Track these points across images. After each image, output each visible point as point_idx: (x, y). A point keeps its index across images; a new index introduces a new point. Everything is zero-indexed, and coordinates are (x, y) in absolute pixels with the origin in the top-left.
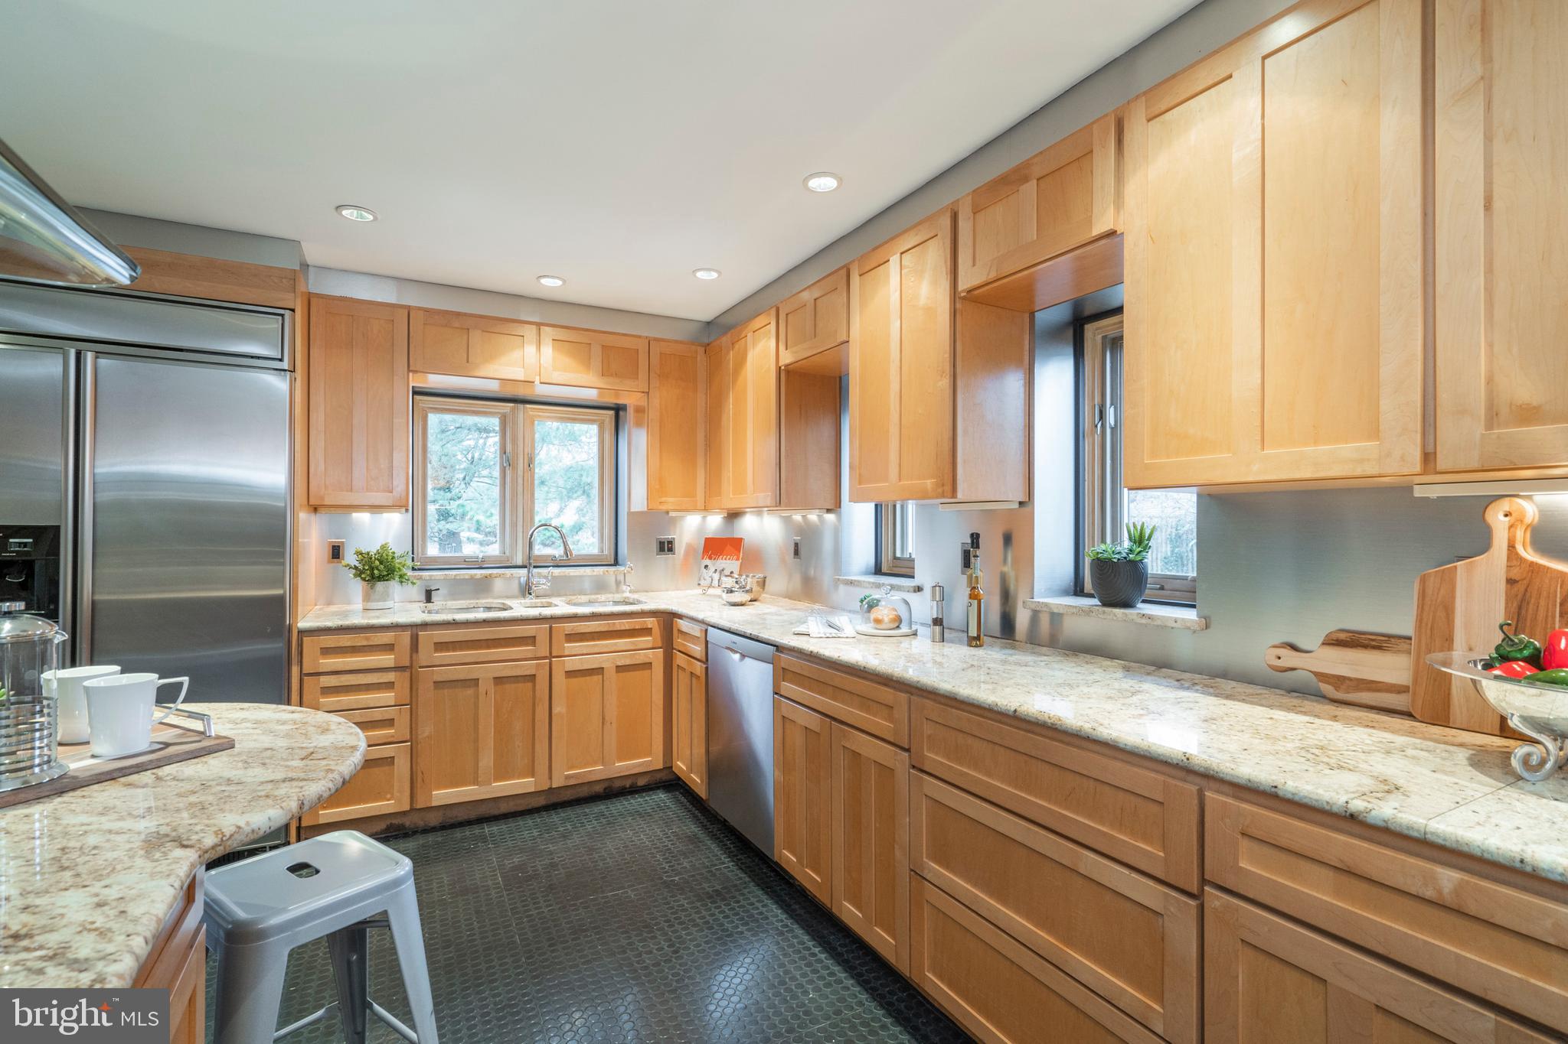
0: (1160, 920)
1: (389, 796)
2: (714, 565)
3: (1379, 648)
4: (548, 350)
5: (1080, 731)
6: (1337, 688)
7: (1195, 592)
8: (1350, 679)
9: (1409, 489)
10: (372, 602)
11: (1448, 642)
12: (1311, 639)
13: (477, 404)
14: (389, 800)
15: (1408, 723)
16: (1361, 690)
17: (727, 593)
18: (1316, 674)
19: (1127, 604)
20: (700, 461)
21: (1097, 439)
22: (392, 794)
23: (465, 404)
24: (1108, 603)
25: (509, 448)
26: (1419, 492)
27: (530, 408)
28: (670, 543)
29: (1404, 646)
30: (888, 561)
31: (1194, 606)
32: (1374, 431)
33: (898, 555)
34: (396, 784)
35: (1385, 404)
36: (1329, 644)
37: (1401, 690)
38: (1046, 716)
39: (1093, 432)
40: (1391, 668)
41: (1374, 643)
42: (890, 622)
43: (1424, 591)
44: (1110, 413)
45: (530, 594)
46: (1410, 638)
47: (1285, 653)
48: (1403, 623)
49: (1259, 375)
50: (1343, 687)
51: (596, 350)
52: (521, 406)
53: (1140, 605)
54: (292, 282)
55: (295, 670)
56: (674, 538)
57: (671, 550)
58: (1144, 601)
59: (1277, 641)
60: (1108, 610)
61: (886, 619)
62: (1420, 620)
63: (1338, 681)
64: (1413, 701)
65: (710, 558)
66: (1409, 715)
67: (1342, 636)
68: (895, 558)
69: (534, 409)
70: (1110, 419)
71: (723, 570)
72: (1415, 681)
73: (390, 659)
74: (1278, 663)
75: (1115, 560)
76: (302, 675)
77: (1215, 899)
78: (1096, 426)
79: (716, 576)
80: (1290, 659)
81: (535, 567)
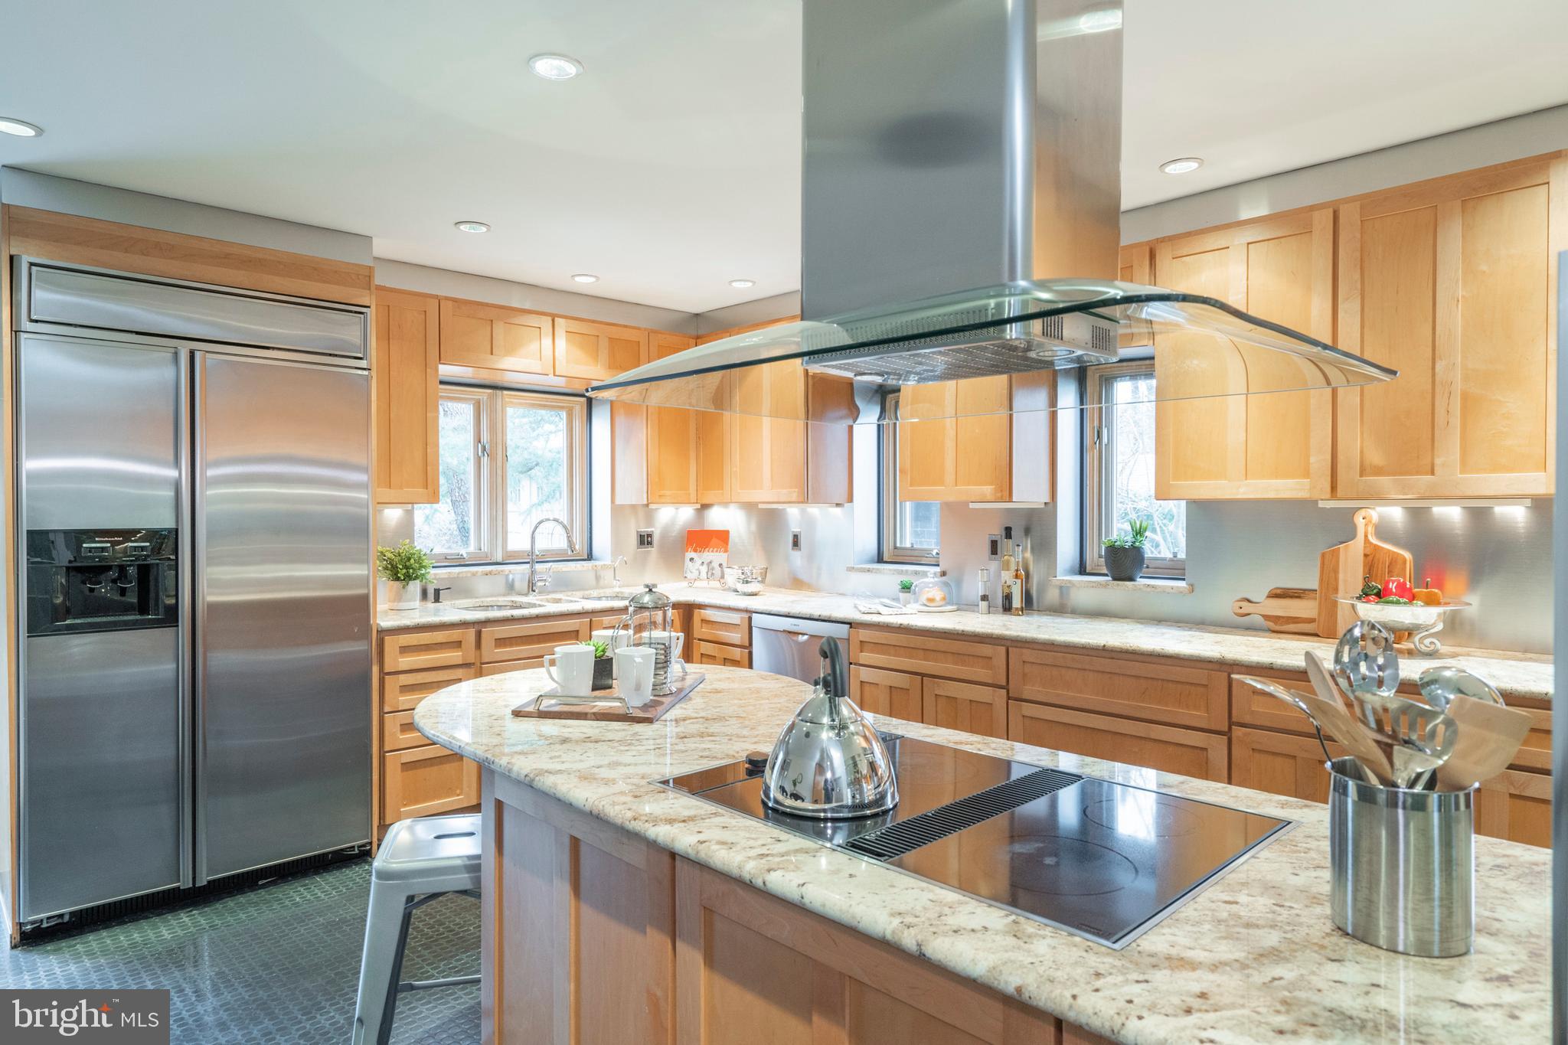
0: (1205, 753)
1: (458, 792)
2: (700, 558)
3: (1299, 597)
4: (562, 343)
5: (1154, 651)
6: (1276, 623)
7: (1184, 569)
8: (1283, 617)
9: (1316, 502)
10: (405, 601)
11: (1336, 590)
12: (1259, 594)
13: (466, 391)
14: (458, 795)
15: (1316, 638)
16: (1289, 623)
17: (743, 583)
18: (1263, 616)
19: (1131, 579)
20: (693, 455)
21: (1096, 452)
22: (462, 789)
23: (457, 390)
24: (1117, 578)
25: (485, 437)
26: (1321, 504)
27: (507, 395)
28: (650, 535)
29: (1312, 595)
30: (889, 549)
31: (1184, 579)
32: (1306, 474)
33: (898, 545)
34: (465, 779)
35: (1312, 460)
36: (1273, 597)
37: (1311, 621)
38: (1128, 645)
39: (1093, 449)
40: (1304, 609)
41: (1296, 595)
42: (941, 600)
43: (1323, 562)
44: (1105, 431)
45: (534, 591)
46: (1316, 591)
47: (1245, 604)
48: (1313, 583)
49: (1245, 435)
50: (1280, 621)
51: (604, 344)
52: (499, 392)
53: (1138, 579)
54: (367, 279)
55: (375, 669)
56: (653, 532)
57: (650, 543)
58: (1141, 577)
59: (1239, 596)
60: (1116, 582)
61: (938, 598)
62: (1321, 580)
63: (1276, 619)
64: (1318, 626)
65: (695, 551)
66: (1317, 635)
67: (1279, 591)
68: (896, 548)
69: (511, 395)
70: (1105, 440)
71: (710, 563)
72: (1319, 614)
73: (457, 656)
74: (1241, 611)
75: (1127, 547)
76: (383, 674)
77: (1238, 732)
78: (1096, 443)
79: (704, 569)
80: (1247, 608)
81: (537, 562)
